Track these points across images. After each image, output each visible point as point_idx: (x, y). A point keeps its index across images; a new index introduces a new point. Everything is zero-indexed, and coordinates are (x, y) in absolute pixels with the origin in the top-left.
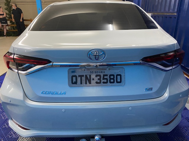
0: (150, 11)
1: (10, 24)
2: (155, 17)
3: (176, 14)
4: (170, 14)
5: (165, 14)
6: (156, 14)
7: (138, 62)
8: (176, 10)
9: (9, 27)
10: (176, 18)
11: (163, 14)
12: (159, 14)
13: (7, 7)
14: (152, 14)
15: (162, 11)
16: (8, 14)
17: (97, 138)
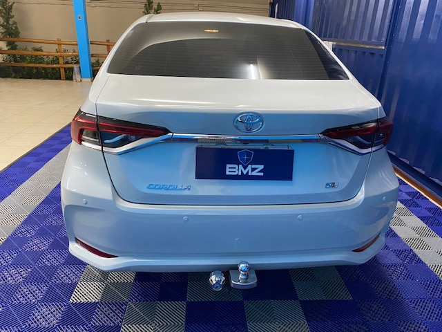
0: (330, 36)
1: (6, 49)
2: (341, 50)
3: (383, 48)
4: (371, 47)
5: (362, 46)
6: (343, 44)
7: (315, 137)
8: (384, 39)
9: (5, 56)
10: (384, 56)
11: (357, 45)
12: (350, 45)
14: (335, 43)
15: (356, 38)
16: (3, 26)
17: (242, 266)
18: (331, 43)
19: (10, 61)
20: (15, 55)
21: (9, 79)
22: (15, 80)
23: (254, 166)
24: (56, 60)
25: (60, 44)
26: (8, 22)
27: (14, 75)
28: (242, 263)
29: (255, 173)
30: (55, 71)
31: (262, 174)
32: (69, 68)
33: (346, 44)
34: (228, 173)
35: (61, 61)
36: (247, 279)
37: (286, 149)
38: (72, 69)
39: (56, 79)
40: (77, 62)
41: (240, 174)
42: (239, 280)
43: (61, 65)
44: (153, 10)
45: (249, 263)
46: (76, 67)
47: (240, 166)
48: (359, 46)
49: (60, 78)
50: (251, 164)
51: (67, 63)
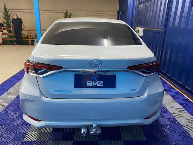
0: (142, 26)
1: (7, 33)
3: (163, 30)
4: (158, 30)
5: (155, 29)
6: (147, 29)
7: (125, 69)
9: (7, 36)
10: (164, 34)
11: (152, 29)
12: (150, 29)
13: (5, 16)
14: (144, 28)
15: (152, 26)
16: (6, 23)
17: (94, 125)
18: (142, 28)
19: (8, 38)
20: (10, 35)
21: (8, 45)
22: (10, 46)
23: (99, 82)
24: (27, 37)
25: (29, 31)
26: (8, 22)
27: (10, 43)
28: (94, 124)
29: (99, 85)
30: (27, 42)
31: (102, 85)
32: (33, 40)
33: (148, 29)
34: (88, 85)
35: (29, 37)
36: (97, 130)
37: (113, 74)
38: (34, 41)
39: (27, 45)
40: (36, 38)
41: (93, 85)
42: (93, 131)
43: (30, 39)
44: (68, 16)
45: (98, 124)
46: (35, 40)
47: (93, 82)
48: (154, 29)
49: (29, 45)
50: (98, 81)
51: (32, 38)
